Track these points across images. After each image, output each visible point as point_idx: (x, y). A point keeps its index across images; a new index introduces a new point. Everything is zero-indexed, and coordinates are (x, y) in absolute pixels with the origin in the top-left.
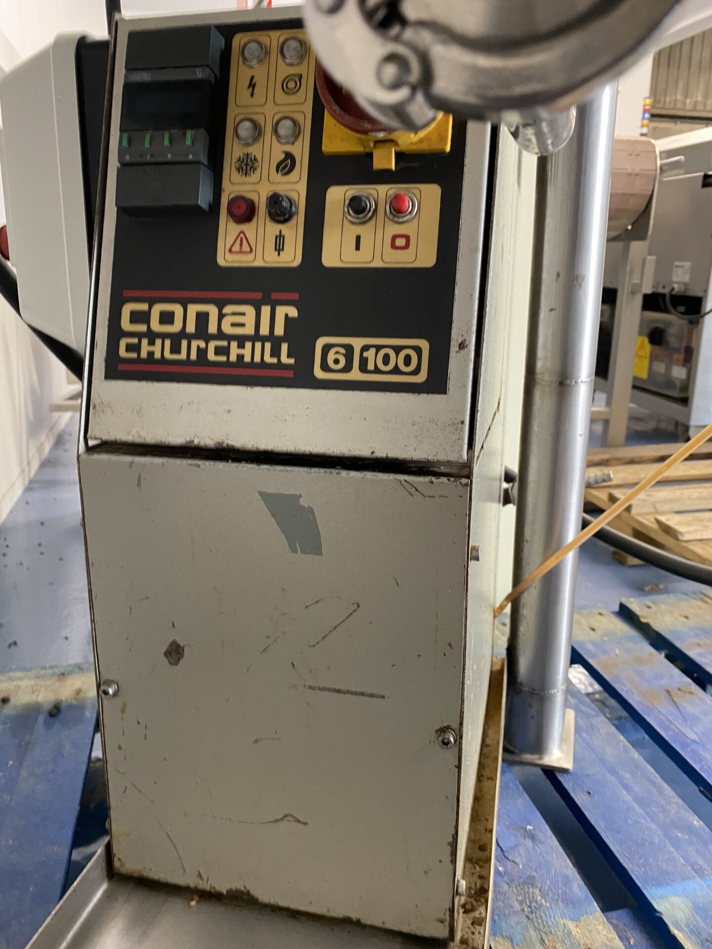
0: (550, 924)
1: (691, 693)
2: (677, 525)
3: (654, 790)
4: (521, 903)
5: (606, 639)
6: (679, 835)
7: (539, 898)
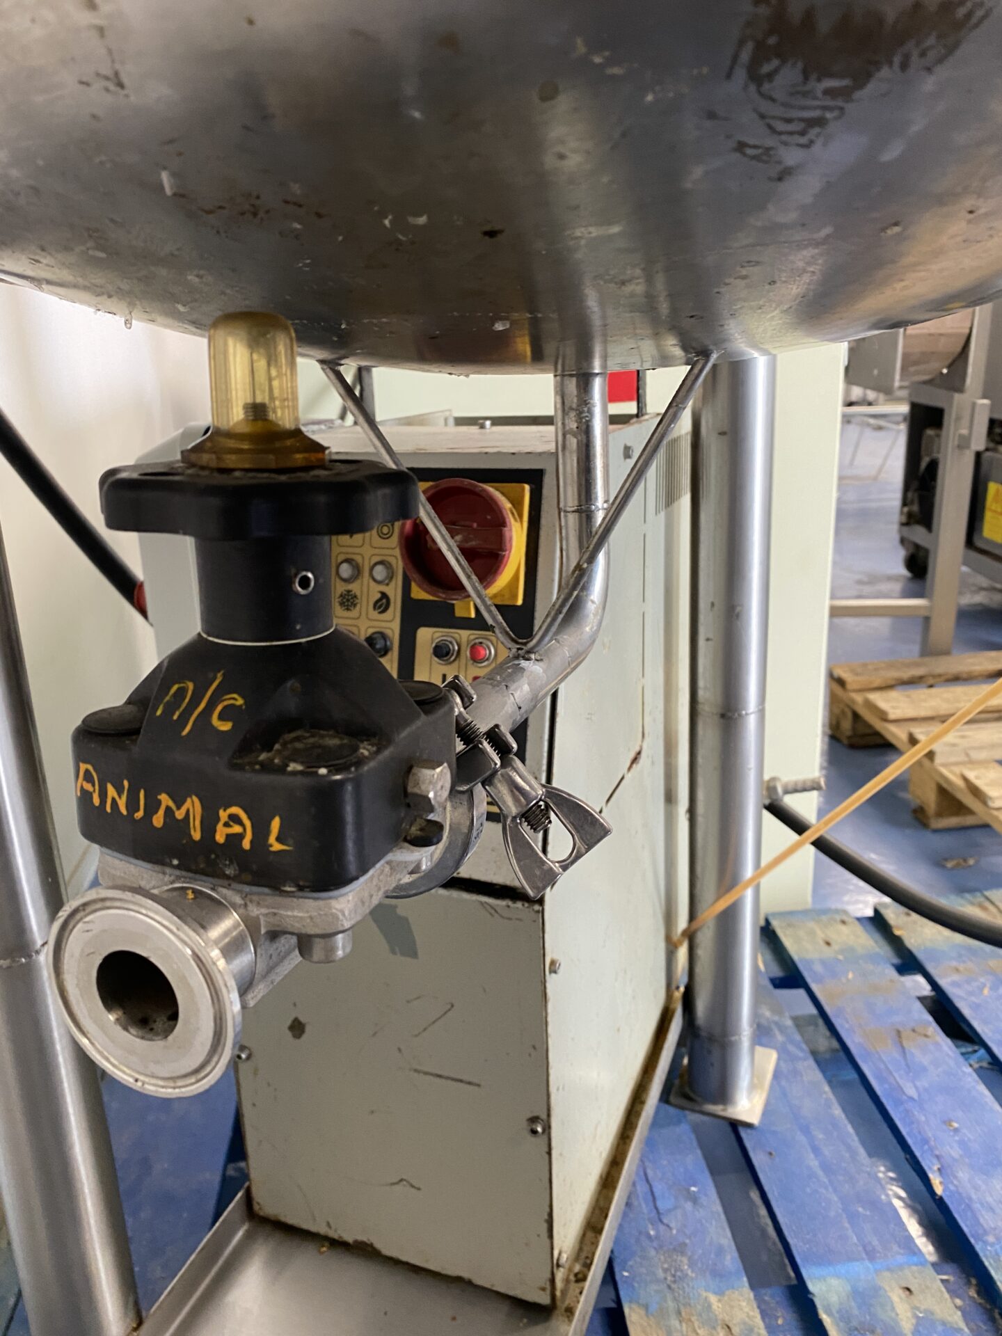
0: (691, 1295)
1: (926, 1036)
2: (987, 785)
3: (847, 1155)
4: (665, 1271)
5: (841, 957)
6: (860, 1209)
7: (686, 1267)
